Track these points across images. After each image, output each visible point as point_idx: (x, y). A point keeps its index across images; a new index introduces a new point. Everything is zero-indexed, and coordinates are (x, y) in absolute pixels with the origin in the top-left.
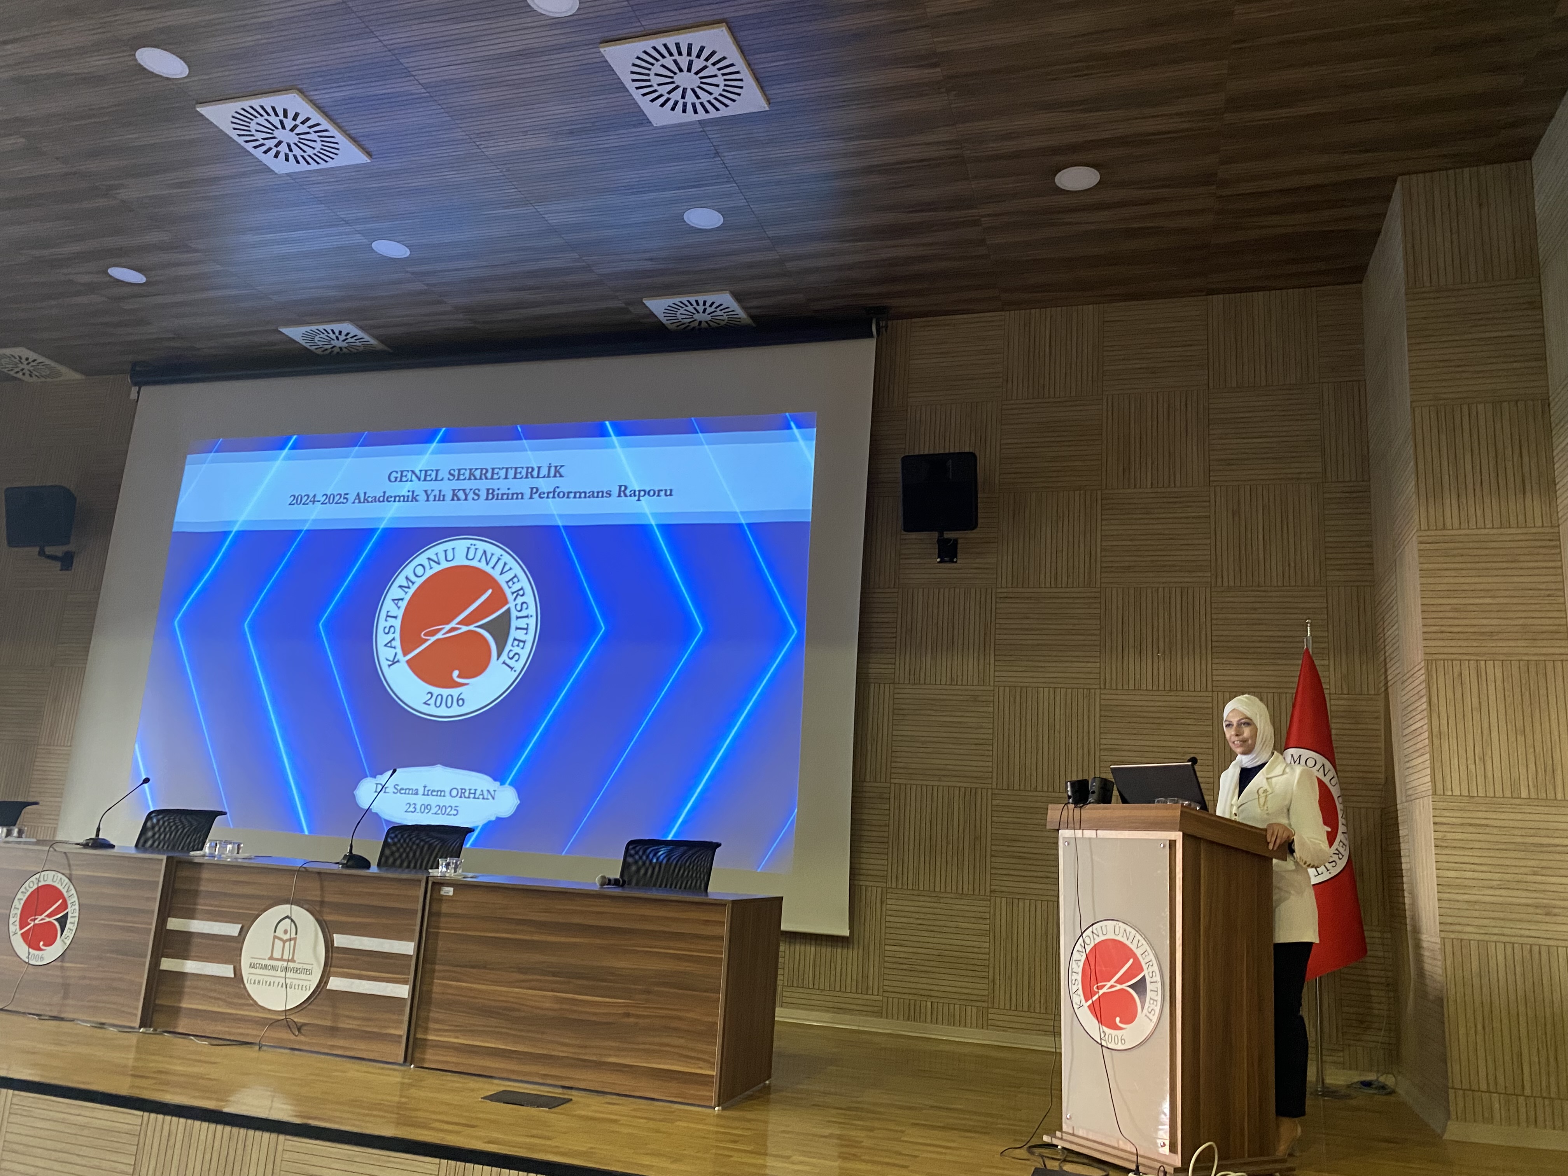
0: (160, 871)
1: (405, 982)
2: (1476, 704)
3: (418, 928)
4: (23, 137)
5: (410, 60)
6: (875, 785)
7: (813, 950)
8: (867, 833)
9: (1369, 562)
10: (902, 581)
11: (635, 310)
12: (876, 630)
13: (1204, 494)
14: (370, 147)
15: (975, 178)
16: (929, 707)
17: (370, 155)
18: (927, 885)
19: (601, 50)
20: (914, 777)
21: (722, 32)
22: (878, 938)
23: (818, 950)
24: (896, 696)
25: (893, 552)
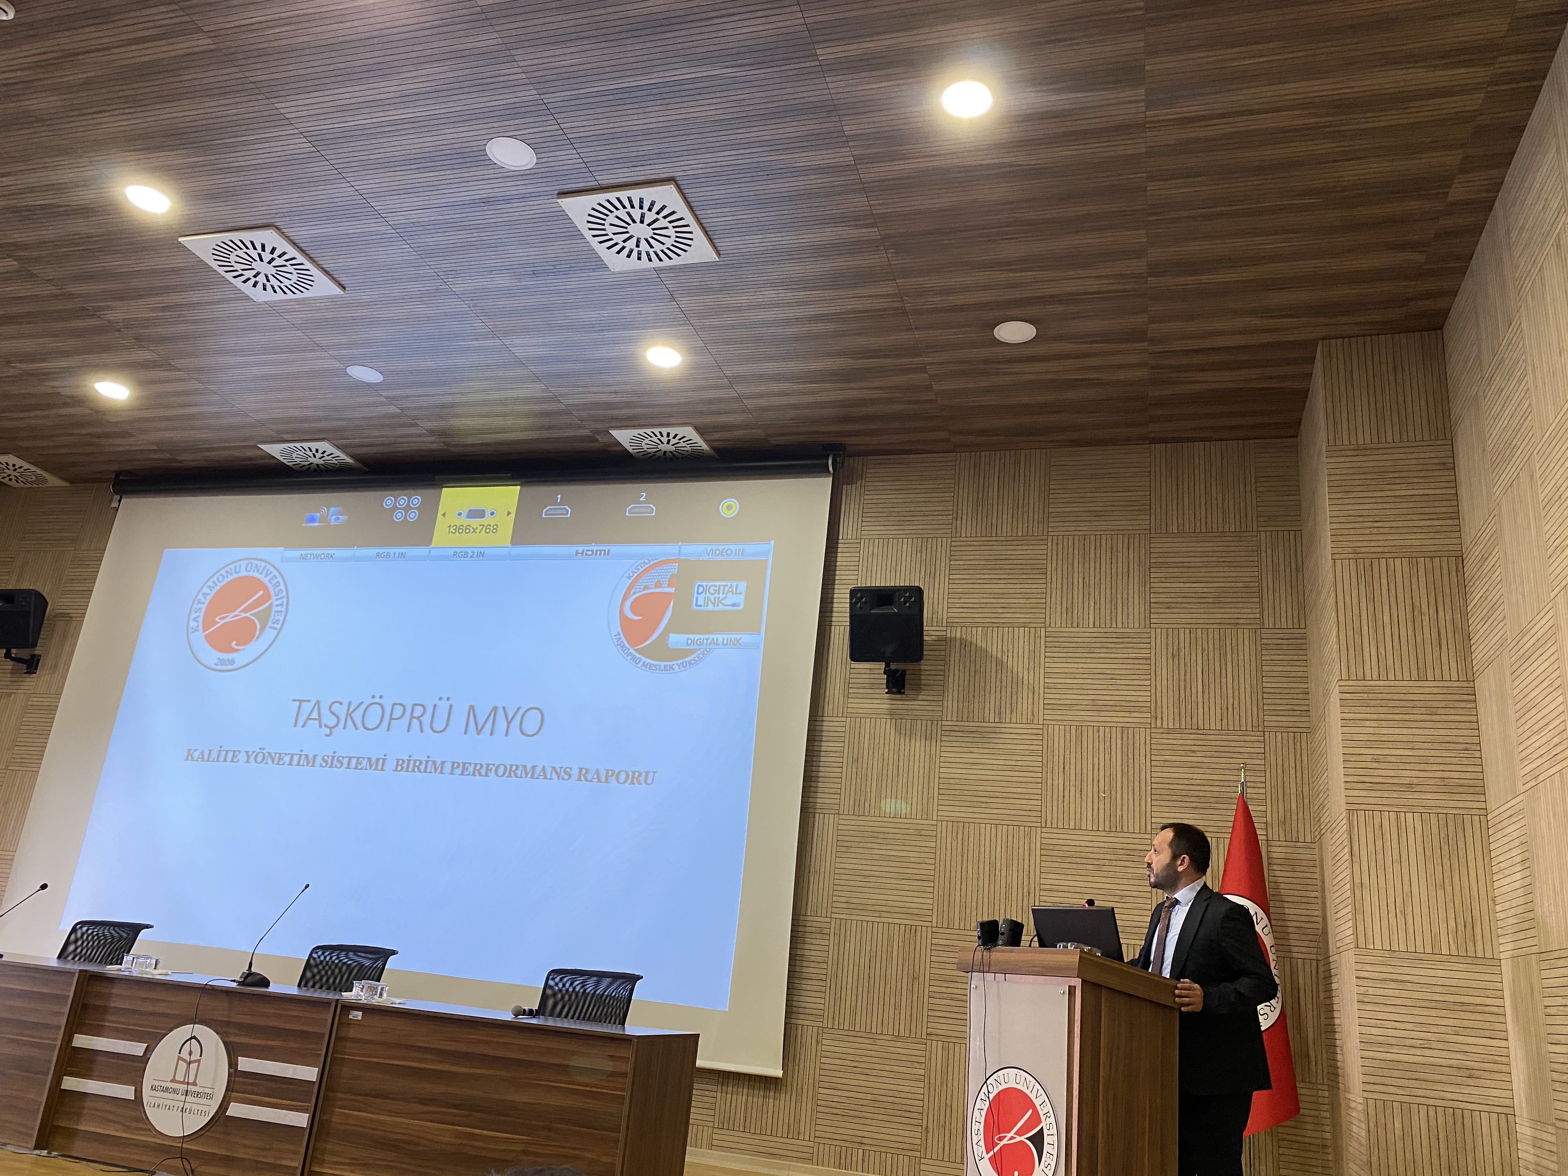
0: (71, 984)
1: (304, 1110)
2: (1396, 857)
3: (323, 1052)
4: (15, 260)
5: (381, 203)
6: (816, 919)
7: (745, 1091)
8: (805, 970)
9: (1306, 708)
10: (850, 710)
11: (602, 439)
12: (822, 759)
13: (1145, 635)
14: (343, 280)
15: (917, 328)
16: (872, 840)
17: (343, 288)
18: (863, 1025)
19: (559, 201)
20: (855, 912)
21: (671, 189)
22: (811, 1081)
23: (751, 1091)
24: (840, 827)
25: (843, 681)
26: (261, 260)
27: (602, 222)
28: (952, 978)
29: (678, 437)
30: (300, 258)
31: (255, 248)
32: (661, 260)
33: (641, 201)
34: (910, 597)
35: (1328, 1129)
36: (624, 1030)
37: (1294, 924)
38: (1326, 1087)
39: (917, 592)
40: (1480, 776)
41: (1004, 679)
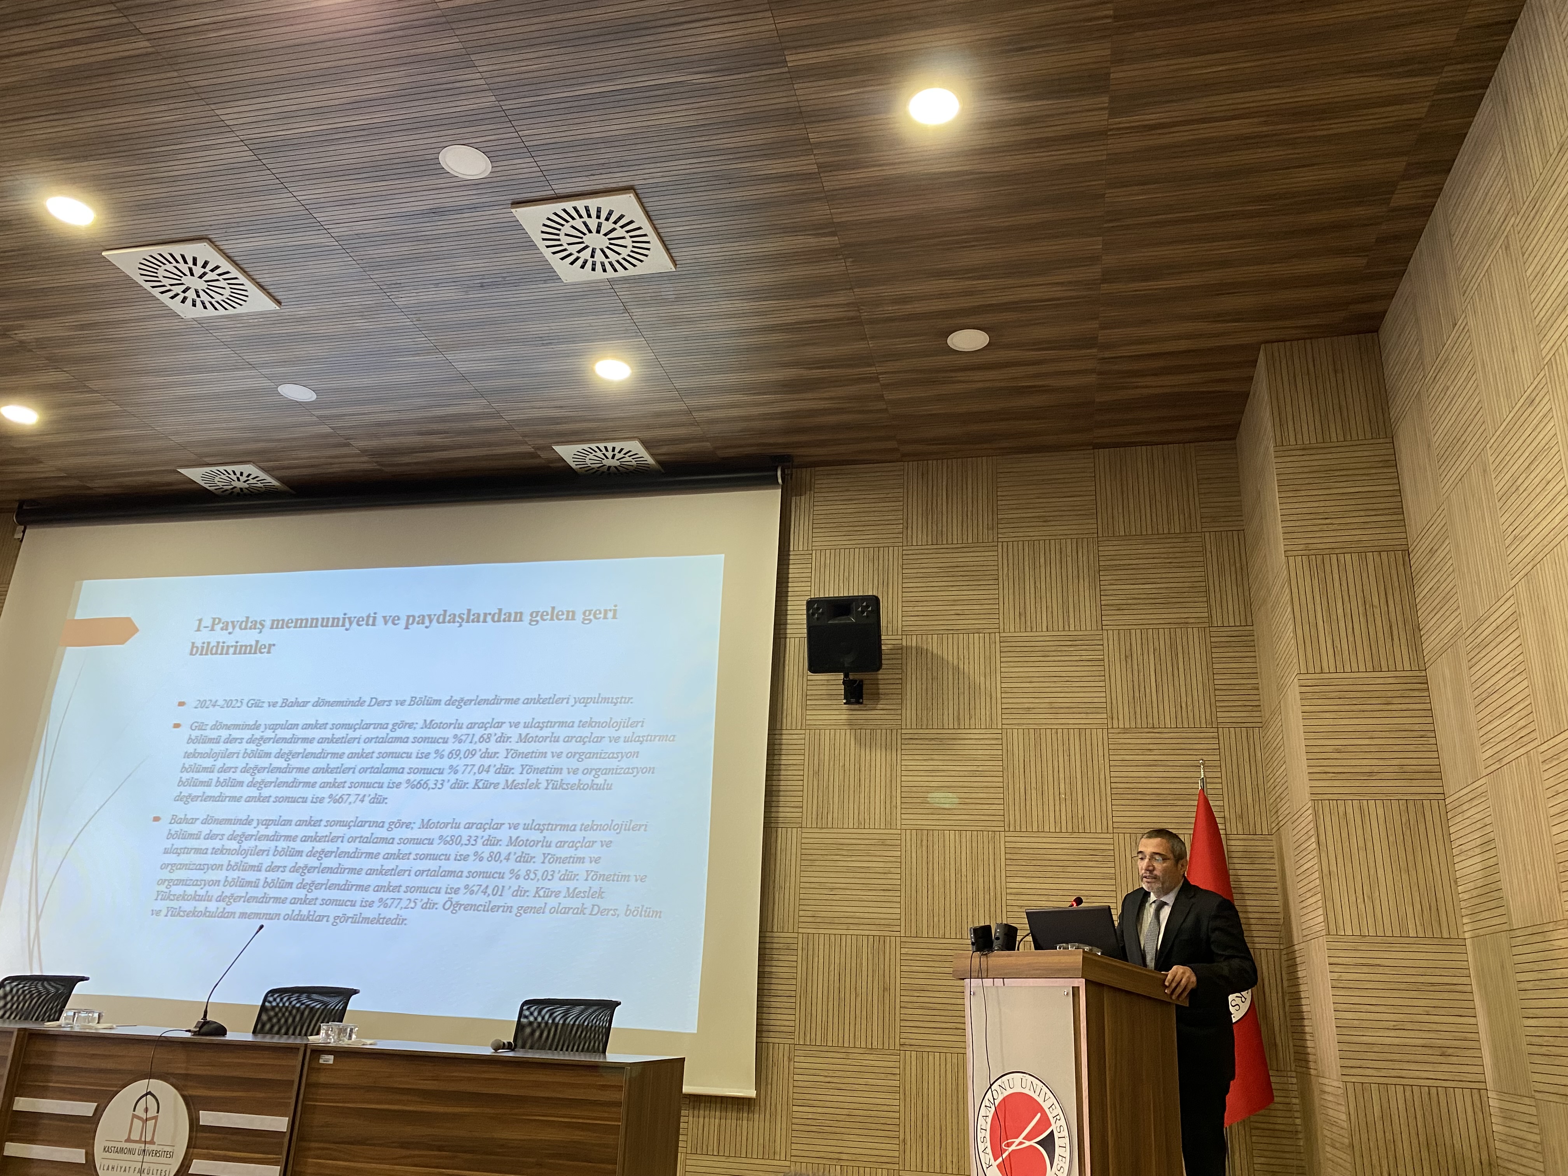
0: (10, 1045)
1: (275, 1163)
2: (1361, 844)
3: (293, 1101)
5: (323, 214)
6: (782, 935)
7: (718, 1113)
8: (773, 987)
9: (1257, 703)
10: (808, 722)
11: (544, 455)
12: (783, 773)
13: (1098, 637)
14: (280, 296)
15: (872, 338)
16: (837, 852)
17: (279, 302)
18: (835, 1040)
19: (513, 210)
20: (822, 925)
21: (630, 197)
22: (785, 1099)
23: (724, 1114)
24: (803, 841)
25: (800, 693)
26: (192, 274)
27: (557, 232)
28: (922, 987)
29: (623, 452)
30: (234, 272)
31: (186, 262)
32: (616, 270)
33: (599, 211)
34: (867, 606)
35: (1297, 1115)
36: (605, 1057)
37: (1257, 915)
38: (1294, 1074)
39: (874, 601)
40: (1436, 762)
41: (961, 686)
